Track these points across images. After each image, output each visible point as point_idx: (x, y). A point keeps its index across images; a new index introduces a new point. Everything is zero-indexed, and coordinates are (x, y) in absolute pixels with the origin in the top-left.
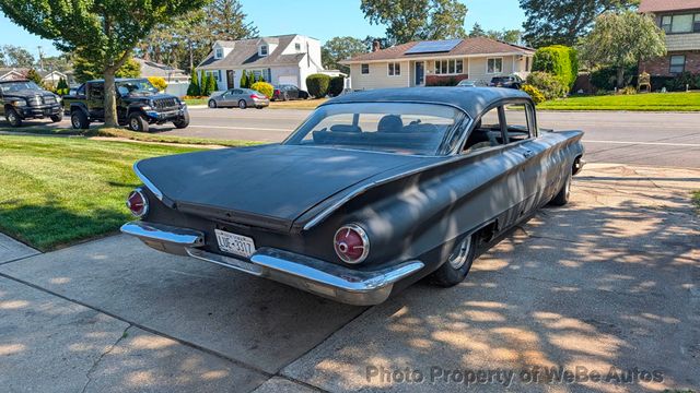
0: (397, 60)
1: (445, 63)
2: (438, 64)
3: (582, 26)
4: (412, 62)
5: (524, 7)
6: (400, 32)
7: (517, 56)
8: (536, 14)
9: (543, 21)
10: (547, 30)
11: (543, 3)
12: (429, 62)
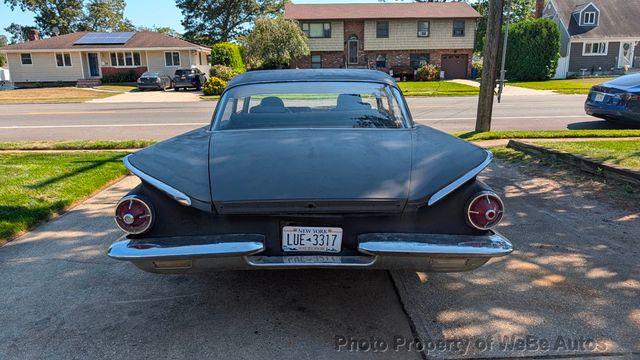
0: (67, 50)
1: (120, 55)
2: (113, 55)
3: (232, 28)
4: (83, 53)
5: (180, 6)
6: (54, 21)
7: (192, 51)
8: (192, 14)
9: (199, 21)
10: (203, 30)
11: (196, 4)
12: (103, 53)
